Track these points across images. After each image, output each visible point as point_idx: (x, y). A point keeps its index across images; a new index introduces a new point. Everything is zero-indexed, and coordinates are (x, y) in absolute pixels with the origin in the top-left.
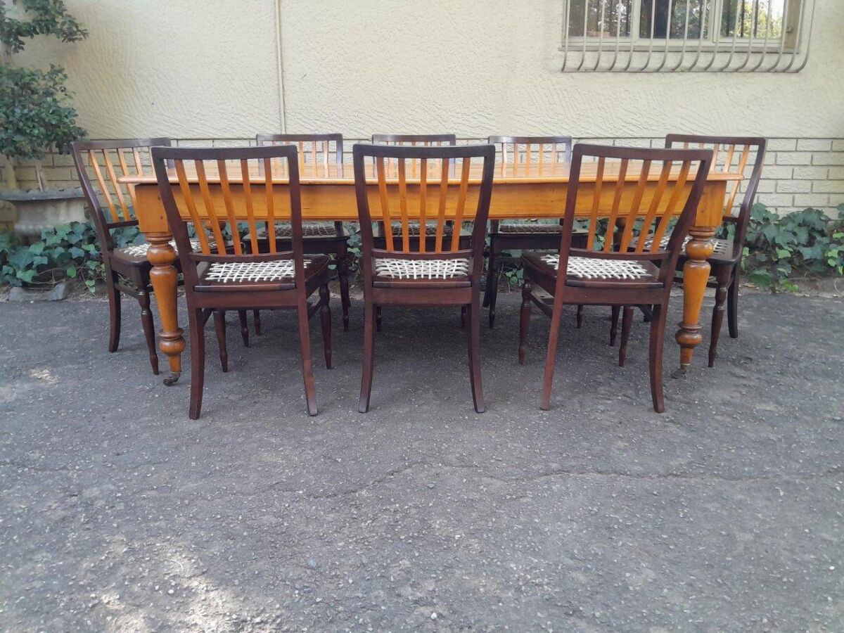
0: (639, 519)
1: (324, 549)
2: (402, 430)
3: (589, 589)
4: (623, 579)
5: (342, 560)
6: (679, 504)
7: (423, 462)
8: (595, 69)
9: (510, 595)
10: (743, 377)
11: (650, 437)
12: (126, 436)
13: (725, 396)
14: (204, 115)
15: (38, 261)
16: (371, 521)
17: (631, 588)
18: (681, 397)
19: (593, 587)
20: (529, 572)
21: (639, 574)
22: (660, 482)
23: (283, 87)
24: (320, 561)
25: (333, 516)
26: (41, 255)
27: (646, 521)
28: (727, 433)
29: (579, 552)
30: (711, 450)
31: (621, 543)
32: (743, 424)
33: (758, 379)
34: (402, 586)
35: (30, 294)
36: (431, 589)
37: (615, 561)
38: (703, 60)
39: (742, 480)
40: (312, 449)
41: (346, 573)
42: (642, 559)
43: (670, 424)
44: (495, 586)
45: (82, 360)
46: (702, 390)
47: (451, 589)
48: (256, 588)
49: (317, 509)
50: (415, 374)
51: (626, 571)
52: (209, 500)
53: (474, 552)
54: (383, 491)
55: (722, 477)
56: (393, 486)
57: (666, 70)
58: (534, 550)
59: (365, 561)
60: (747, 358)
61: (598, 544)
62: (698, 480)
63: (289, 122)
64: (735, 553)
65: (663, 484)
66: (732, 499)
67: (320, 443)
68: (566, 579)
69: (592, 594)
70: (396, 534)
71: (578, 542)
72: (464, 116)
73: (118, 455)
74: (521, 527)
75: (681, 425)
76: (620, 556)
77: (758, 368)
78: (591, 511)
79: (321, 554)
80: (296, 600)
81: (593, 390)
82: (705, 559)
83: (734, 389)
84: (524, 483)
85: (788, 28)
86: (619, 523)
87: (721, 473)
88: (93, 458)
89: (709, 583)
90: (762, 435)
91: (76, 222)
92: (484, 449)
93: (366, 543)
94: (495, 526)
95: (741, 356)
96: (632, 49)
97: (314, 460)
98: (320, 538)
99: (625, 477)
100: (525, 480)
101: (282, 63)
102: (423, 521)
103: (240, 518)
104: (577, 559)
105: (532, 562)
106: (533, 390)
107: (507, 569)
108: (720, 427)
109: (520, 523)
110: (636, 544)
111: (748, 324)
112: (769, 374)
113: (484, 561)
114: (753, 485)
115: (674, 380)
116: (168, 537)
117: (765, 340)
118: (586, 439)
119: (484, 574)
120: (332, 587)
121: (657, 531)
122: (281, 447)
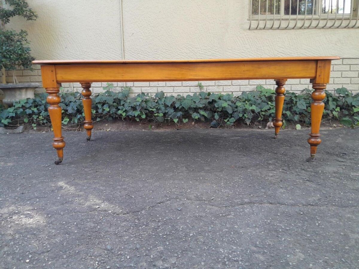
0: (293, 226)
1: (117, 240)
2: (168, 183)
3: (266, 263)
4: (285, 258)
5: (126, 246)
6: (315, 219)
7: (177, 198)
8: (264, 28)
9: (219, 266)
10: (342, 162)
11: (297, 187)
12: (30, 185)
13: (334, 170)
14: (88, 52)
15: (11, 115)
16: (145, 226)
17: (291, 264)
18: (312, 170)
19: (268, 262)
20: (231, 254)
21: (294, 255)
22: (304, 208)
23: (123, 39)
24: (113, 246)
25: (125, 223)
26: (13, 112)
27: (297, 228)
28: (338, 186)
29: (259, 243)
30: (330, 193)
31: (284, 238)
32: (345, 181)
33: (350, 162)
34: (157, 261)
35: (8, 130)
36: (173, 262)
37: (281, 248)
38: (314, 23)
39: (349, 207)
40: (120, 192)
41: (126, 253)
42: (296, 248)
43: (307, 182)
44: (211, 261)
45: (21, 155)
46: (323, 167)
47: (185, 263)
48: (75, 260)
49: (117, 220)
50: (178, 160)
51: (287, 254)
52: (62, 215)
53: (200, 243)
54: (154, 211)
55: (338, 206)
56: (159, 209)
57: (297, 28)
58: (234, 242)
59: (138, 246)
60: (344, 153)
61: (270, 239)
62: (325, 207)
63: (126, 54)
64: (350, 244)
65: (305, 209)
66: (345, 217)
67: (125, 189)
68: (252, 258)
69: (267, 267)
70: (157, 233)
71: (259, 238)
72: (205, 50)
73: (23, 194)
74: (227, 230)
75: (313, 182)
76: (284, 245)
77: (350, 157)
78: (266, 222)
79: (114, 243)
80: (96, 267)
81: (267, 167)
82: (333, 248)
83: (339, 167)
84: (229, 208)
85: (353, 8)
86: (282, 228)
87: (336, 204)
88: (10, 195)
89: (337, 261)
90: (356, 186)
91: (29, 98)
92: (209, 192)
93: (140, 237)
94: (213, 229)
95: (340, 153)
96: (281, 19)
97: (120, 197)
98: (116, 234)
99: (284, 206)
100: (230, 207)
101: (123, 28)
102: (173, 226)
103: (75, 223)
104: (259, 247)
105: (233, 248)
106: (236, 167)
107: (218, 252)
108: (333, 183)
109: (227, 228)
110: (292, 239)
111: (342, 140)
112: (355, 160)
113: (205, 247)
114: (355, 210)
115: (307, 162)
116: (35, 233)
117: (351, 146)
118: (263, 188)
119: (205, 255)
120: (117, 260)
121: (303, 233)
122: (104, 191)
